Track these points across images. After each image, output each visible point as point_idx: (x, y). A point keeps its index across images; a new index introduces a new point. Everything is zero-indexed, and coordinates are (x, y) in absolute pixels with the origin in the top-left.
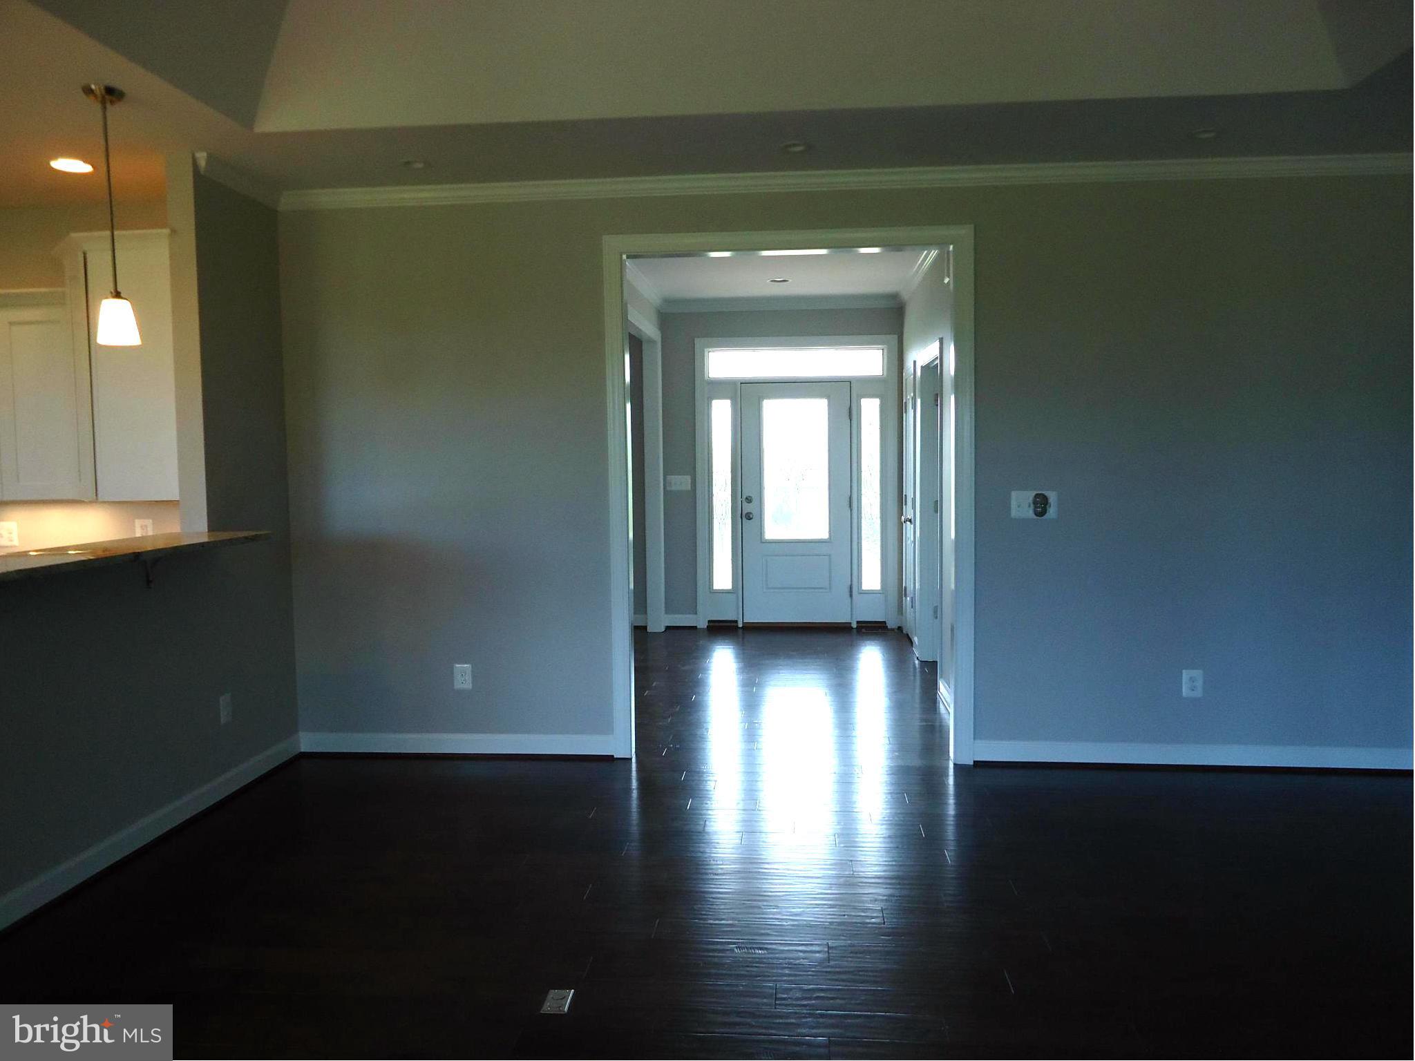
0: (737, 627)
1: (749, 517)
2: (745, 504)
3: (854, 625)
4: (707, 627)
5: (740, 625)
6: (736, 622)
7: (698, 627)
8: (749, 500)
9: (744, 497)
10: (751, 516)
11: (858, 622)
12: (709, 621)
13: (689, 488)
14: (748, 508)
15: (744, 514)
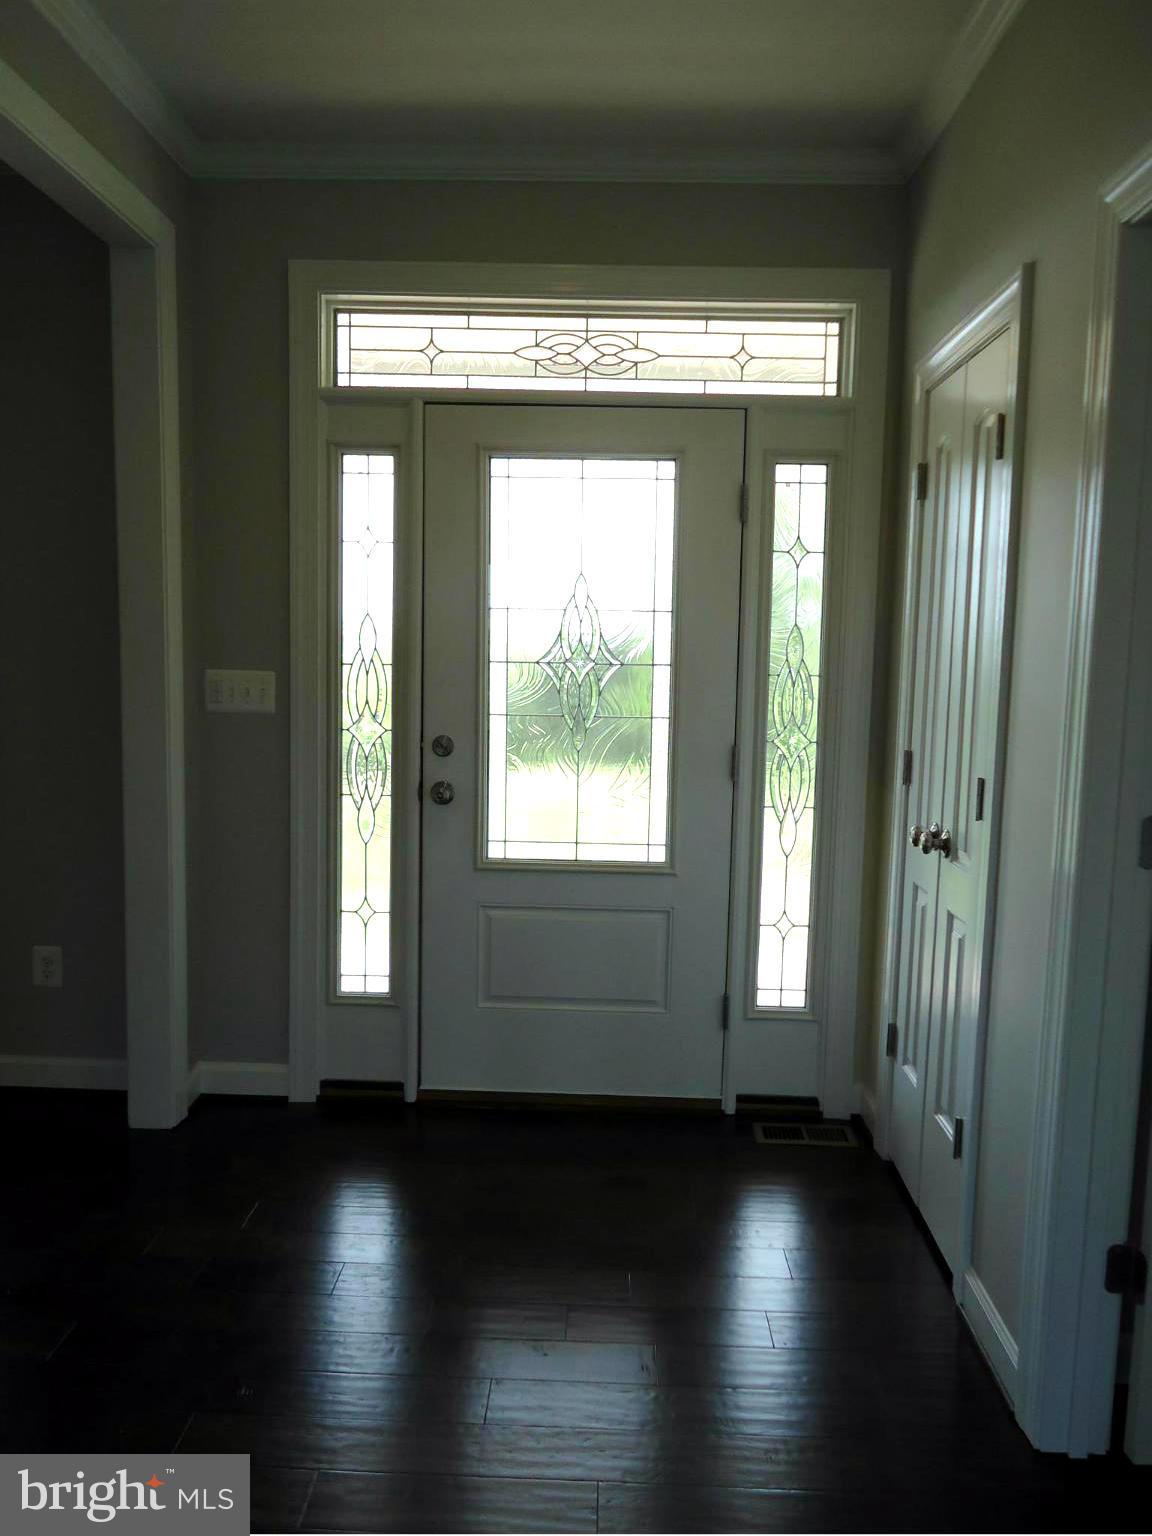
0: (401, 1102)
1: (442, 795)
2: (430, 757)
3: (730, 1107)
4: (318, 1097)
5: (411, 1096)
6: (399, 1087)
7: (291, 1100)
8: (443, 747)
9: (430, 738)
10: (447, 795)
11: (740, 1099)
12: (325, 1084)
13: (270, 706)
14: (439, 770)
15: (428, 786)
